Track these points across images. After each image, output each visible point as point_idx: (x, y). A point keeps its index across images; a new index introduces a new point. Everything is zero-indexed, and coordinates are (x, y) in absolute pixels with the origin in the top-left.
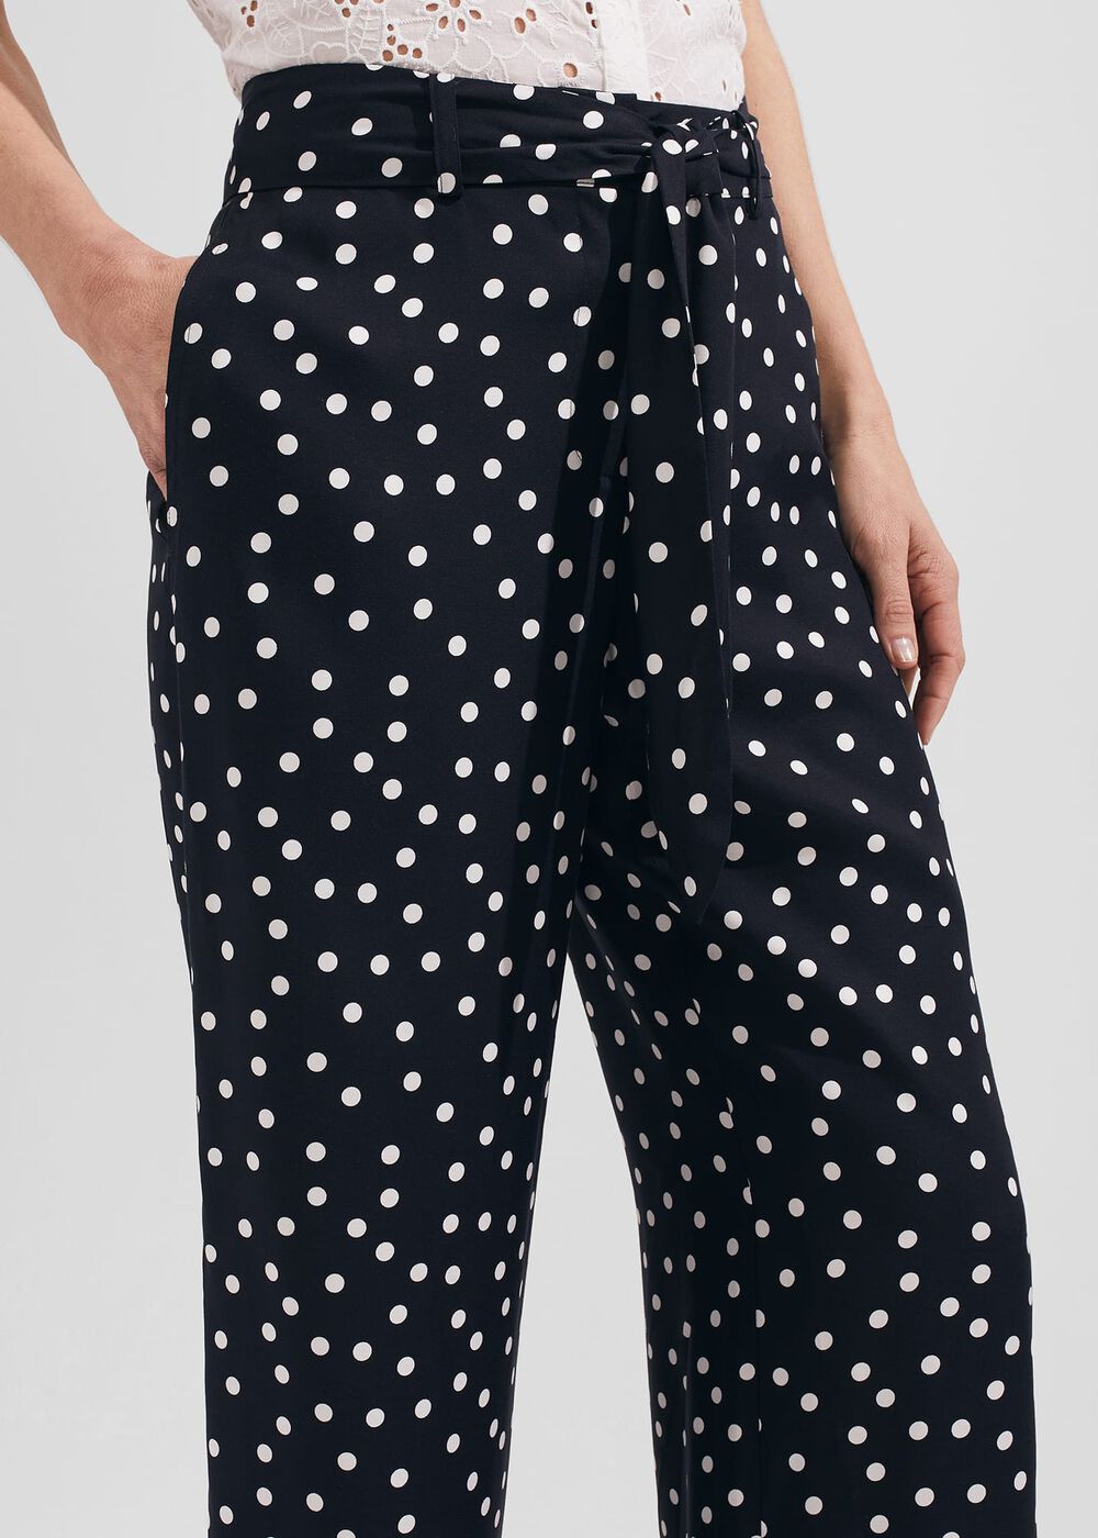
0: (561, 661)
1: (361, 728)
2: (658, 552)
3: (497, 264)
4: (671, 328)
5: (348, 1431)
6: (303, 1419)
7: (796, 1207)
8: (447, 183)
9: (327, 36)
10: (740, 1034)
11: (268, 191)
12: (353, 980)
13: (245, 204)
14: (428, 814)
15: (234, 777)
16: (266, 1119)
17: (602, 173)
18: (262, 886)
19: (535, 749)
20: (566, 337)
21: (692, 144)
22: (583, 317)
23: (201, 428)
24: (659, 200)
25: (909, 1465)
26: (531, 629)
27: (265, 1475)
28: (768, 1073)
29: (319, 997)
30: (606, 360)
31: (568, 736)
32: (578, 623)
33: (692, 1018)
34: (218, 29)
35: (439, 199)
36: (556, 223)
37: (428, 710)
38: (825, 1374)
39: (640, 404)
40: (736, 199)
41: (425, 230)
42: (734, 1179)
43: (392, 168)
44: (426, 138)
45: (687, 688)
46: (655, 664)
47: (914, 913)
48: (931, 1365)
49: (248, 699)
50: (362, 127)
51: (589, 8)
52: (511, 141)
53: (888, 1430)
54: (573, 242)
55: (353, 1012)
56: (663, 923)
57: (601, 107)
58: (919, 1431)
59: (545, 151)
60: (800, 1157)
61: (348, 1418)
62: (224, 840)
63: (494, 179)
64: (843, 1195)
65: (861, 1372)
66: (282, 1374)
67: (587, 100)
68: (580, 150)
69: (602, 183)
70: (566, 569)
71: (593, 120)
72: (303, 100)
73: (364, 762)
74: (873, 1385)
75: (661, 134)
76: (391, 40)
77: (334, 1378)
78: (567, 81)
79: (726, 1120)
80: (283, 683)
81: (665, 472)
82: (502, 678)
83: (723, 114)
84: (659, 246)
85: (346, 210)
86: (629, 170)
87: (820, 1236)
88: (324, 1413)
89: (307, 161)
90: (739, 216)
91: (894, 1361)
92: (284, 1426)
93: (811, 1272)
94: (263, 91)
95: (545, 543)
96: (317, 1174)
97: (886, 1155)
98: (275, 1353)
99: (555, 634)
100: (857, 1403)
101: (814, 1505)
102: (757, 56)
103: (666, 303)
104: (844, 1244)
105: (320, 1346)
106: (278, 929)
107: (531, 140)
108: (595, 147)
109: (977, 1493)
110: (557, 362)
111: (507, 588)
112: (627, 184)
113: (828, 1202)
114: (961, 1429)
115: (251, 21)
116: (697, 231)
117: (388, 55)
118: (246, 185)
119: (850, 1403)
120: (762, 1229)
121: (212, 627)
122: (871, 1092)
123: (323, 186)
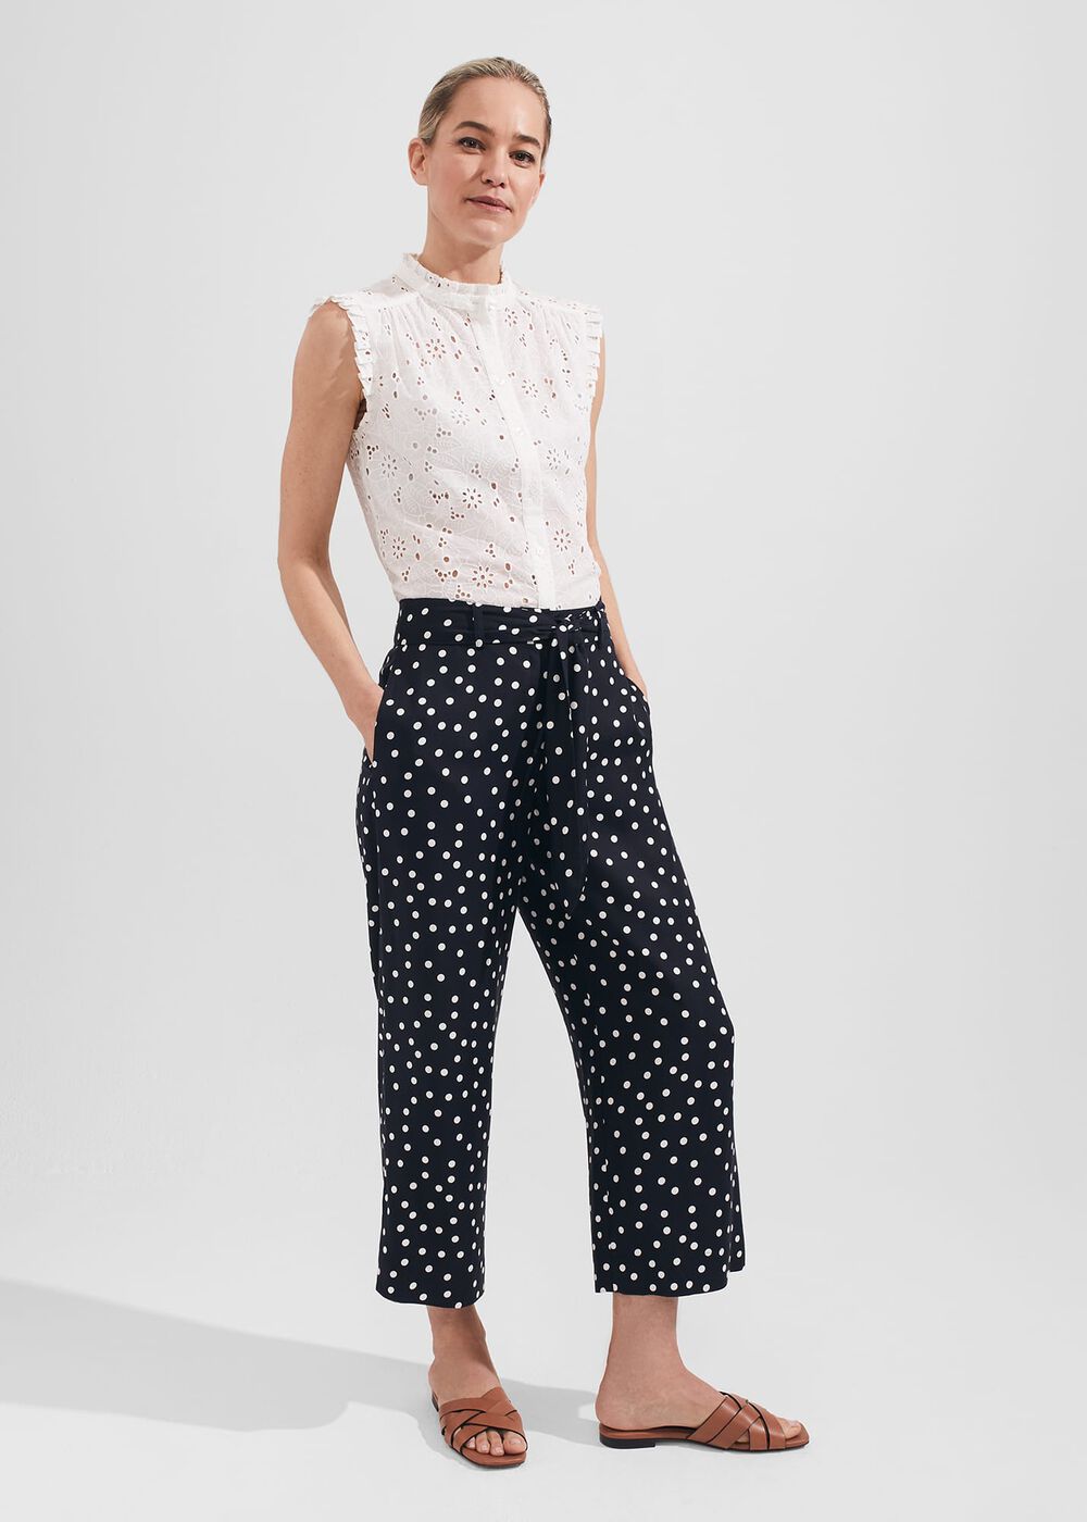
0: (512, 817)
1: (445, 842)
2: (556, 780)
3: (500, 672)
4: (562, 696)
5: (438, 1102)
6: (422, 1097)
7: (616, 1034)
8: (479, 643)
9: (435, 588)
10: (593, 968)
11: (413, 645)
12: (442, 935)
13: (404, 649)
14: (469, 874)
15: (400, 860)
16: (411, 984)
17: (537, 639)
18: (410, 899)
19: (502, 849)
20: (526, 700)
21: (571, 627)
22: (532, 692)
23: (390, 736)
24: (558, 650)
25: (658, 1132)
26: (502, 805)
27: (406, 1120)
28: (604, 982)
29: (429, 941)
30: (539, 707)
31: (514, 844)
32: (518, 803)
33: (573, 962)
34: (393, 578)
35: (476, 649)
36: (520, 657)
37: (470, 836)
38: (626, 1098)
39: (550, 725)
40: (592, 642)
41: (472, 660)
42: (590, 1026)
43: (459, 638)
44: (471, 626)
45: (565, 830)
46: (554, 821)
47: (656, 921)
48: (666, 1093)
49: (404, 832)
50: (448, 623)
51: (533, 577)
52: (503, 628)
53: (650, 1118)
54: (527, 664)
55: (442, 947)
56: (561, 925)
57: (537, 614)
58: (662, 1118)
59: (515, 631)
60: (616, 1014)
61: (439, 1097)
62: (396, 882)
63: (497, 641)
64: (633, 1028)
65: (640, 1096)
66: (414, 1081)
67: (531, 611)
68: (528, 630)
69: (537, 642)
70: (515, 783)
71: (533, 619)
72: (425, 611)
73: (446, 855)
74: (645, 1101)
75: (560, 623)
76: (459, 591)
77: (433, 1082)
78: (524, 604)
79: (587, 1003)
80: (417, 826)
81: (559, 751)
82: (493, 824)
83: (586, 609)
84: (557, 666)
85: (442, 653)
86: (546, 637)
87: (625, 1044)
88: (429, 1095)
89: (427, 635)
90: (593, 648)
91: (653, 1092)
92: (414, 1100)
93: (622, 1059)
94: (408, 605)
95: (509, 774)
96: (428, 1006)
97: (648, 1012)
98: (411, 1073)
99: (510, 807)
100: (638, 1108)
101: (623, 1150)
102: (605, 580)
103: (560, 687)
104: (635, 1046)
105: (429, 1070)
106: (416, 915)
107: (510, 627)
108: (534, 630)
109: (684, 1141)
110: (522, 709)
111: (495, 791)
112: (546, 643)
113: (627, 1030)
114: (678, 1117)
115: (406, 579)
116: (572, 659)
117: (457, 596)
118: (404, 642)
119: (636, 1108)
120: (602, 1044)
121: (390, 806)
122: (642, 988)
123: (433, 645)
